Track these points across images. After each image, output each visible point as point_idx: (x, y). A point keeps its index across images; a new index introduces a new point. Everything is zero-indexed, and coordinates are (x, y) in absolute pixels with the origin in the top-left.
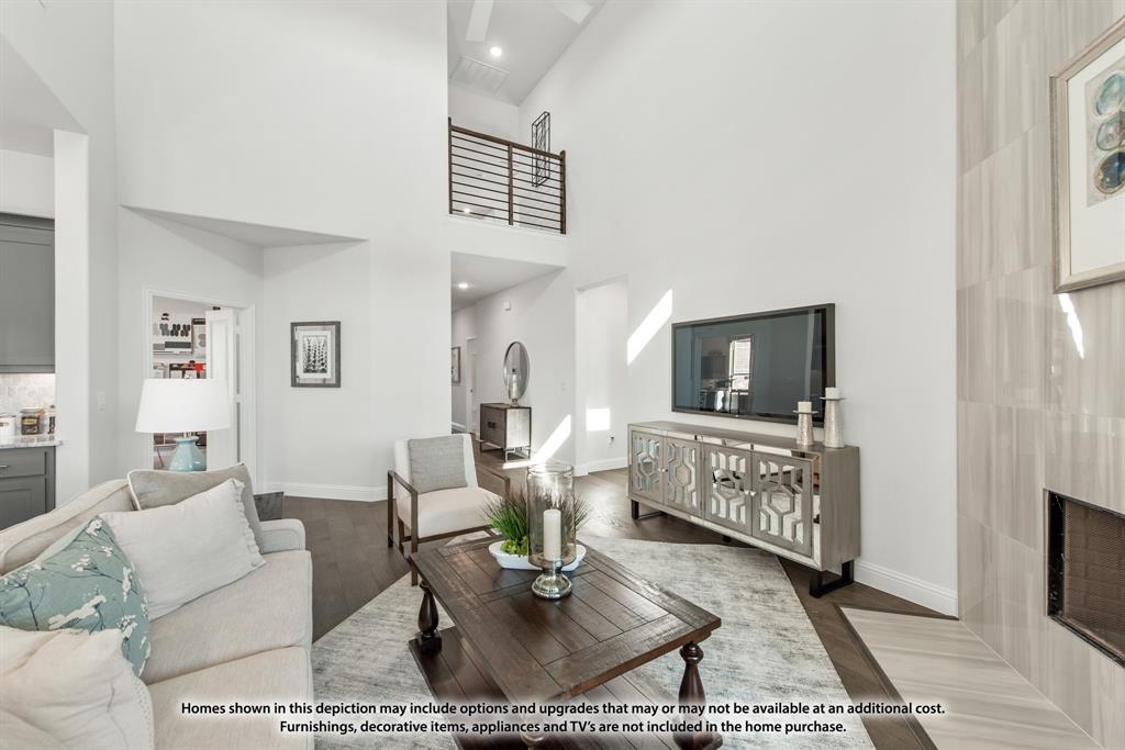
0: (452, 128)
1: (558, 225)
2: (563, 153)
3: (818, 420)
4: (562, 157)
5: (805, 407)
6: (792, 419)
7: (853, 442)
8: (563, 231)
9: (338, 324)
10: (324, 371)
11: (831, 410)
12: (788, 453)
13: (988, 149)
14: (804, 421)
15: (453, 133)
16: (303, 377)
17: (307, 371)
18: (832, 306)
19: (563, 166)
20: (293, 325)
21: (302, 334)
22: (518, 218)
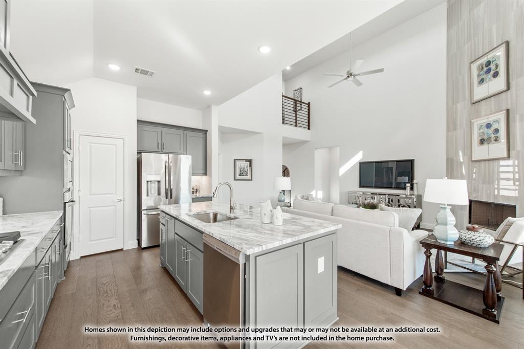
0: (283, 96)
1: (307, 127)
3: (412, 188)
4: (309, 104)
5: (408, 185)
6: (405, 188)
7: (420, 194)
8: (309, 129)
9: (251, 160)
10: (247, 175)
11: (415, 186)
12: (405, 196)
13: (455, 129)
14: (408, 189)
15: (284, 98)
16: (238, 177)
17: (240, 175)
18: (414, 160)
19: (309, 107)
20: (235, 160)
21: (238, 163)
22: (298, 125)
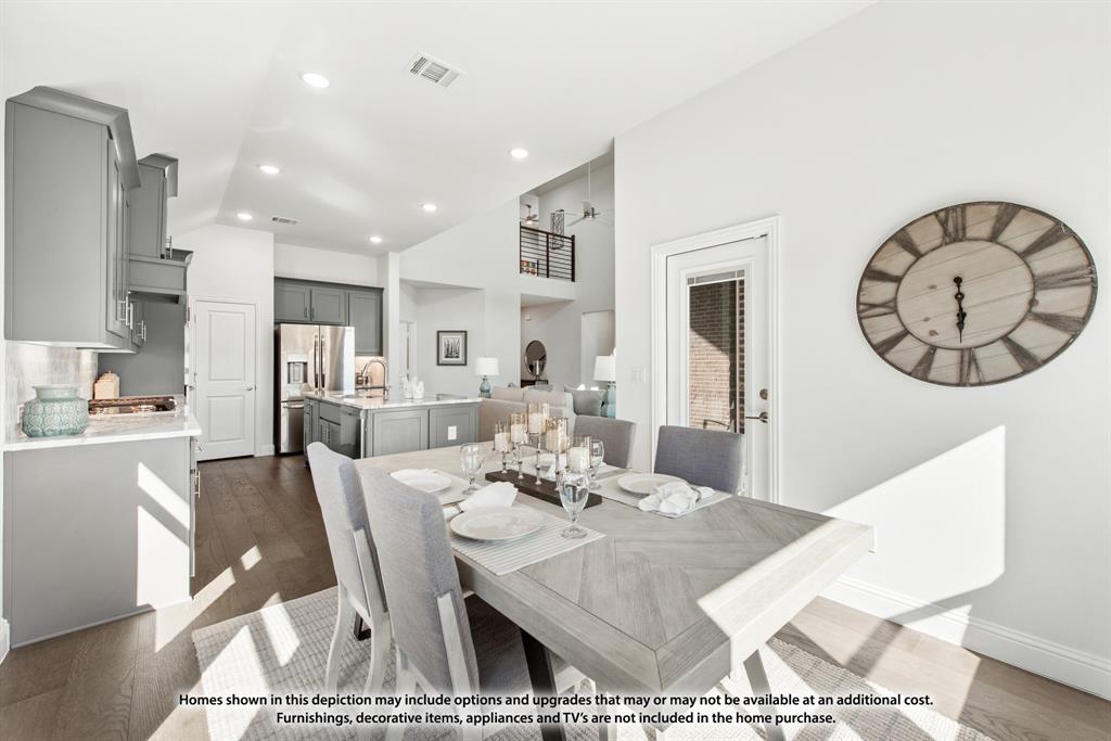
0: (521, 227)
1: (569, 276)
2: (573, 236)
4: (573, 238)
8: (573, 280)
9: (465, 332)
10: (457, 357)
15: (522, 230)
17: (447, 357)
19: (573, 243)
20: (438, 332)
21: (444, 337)
22: (551, 273)
